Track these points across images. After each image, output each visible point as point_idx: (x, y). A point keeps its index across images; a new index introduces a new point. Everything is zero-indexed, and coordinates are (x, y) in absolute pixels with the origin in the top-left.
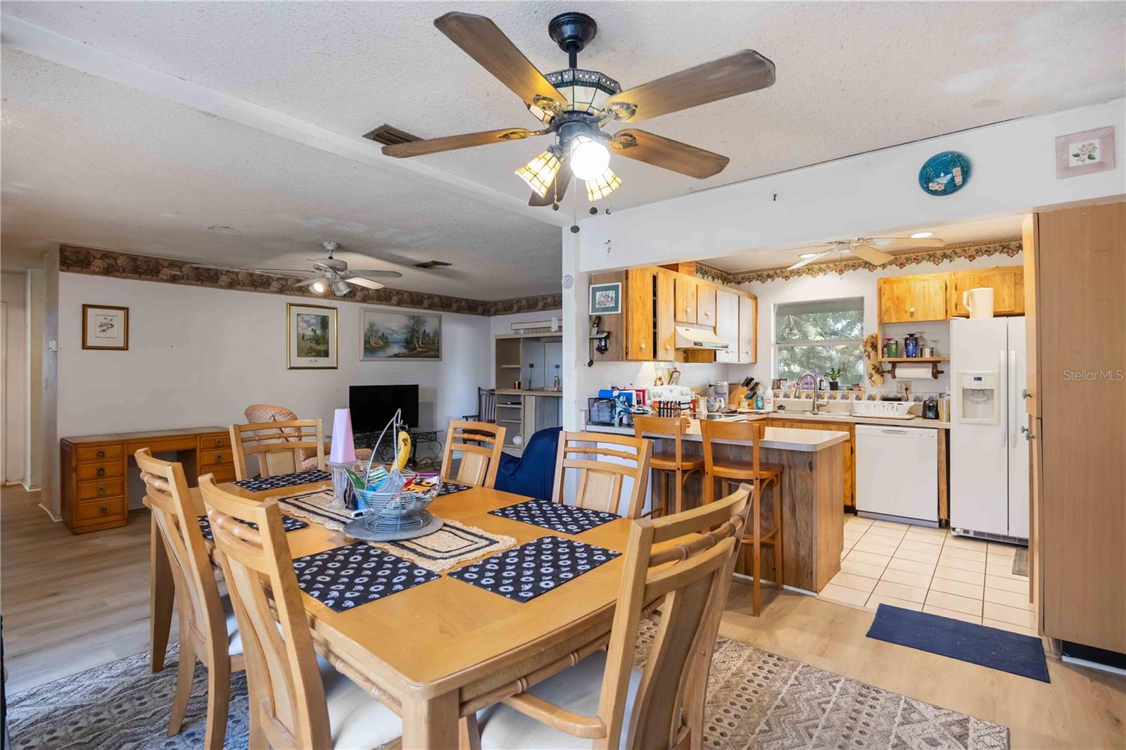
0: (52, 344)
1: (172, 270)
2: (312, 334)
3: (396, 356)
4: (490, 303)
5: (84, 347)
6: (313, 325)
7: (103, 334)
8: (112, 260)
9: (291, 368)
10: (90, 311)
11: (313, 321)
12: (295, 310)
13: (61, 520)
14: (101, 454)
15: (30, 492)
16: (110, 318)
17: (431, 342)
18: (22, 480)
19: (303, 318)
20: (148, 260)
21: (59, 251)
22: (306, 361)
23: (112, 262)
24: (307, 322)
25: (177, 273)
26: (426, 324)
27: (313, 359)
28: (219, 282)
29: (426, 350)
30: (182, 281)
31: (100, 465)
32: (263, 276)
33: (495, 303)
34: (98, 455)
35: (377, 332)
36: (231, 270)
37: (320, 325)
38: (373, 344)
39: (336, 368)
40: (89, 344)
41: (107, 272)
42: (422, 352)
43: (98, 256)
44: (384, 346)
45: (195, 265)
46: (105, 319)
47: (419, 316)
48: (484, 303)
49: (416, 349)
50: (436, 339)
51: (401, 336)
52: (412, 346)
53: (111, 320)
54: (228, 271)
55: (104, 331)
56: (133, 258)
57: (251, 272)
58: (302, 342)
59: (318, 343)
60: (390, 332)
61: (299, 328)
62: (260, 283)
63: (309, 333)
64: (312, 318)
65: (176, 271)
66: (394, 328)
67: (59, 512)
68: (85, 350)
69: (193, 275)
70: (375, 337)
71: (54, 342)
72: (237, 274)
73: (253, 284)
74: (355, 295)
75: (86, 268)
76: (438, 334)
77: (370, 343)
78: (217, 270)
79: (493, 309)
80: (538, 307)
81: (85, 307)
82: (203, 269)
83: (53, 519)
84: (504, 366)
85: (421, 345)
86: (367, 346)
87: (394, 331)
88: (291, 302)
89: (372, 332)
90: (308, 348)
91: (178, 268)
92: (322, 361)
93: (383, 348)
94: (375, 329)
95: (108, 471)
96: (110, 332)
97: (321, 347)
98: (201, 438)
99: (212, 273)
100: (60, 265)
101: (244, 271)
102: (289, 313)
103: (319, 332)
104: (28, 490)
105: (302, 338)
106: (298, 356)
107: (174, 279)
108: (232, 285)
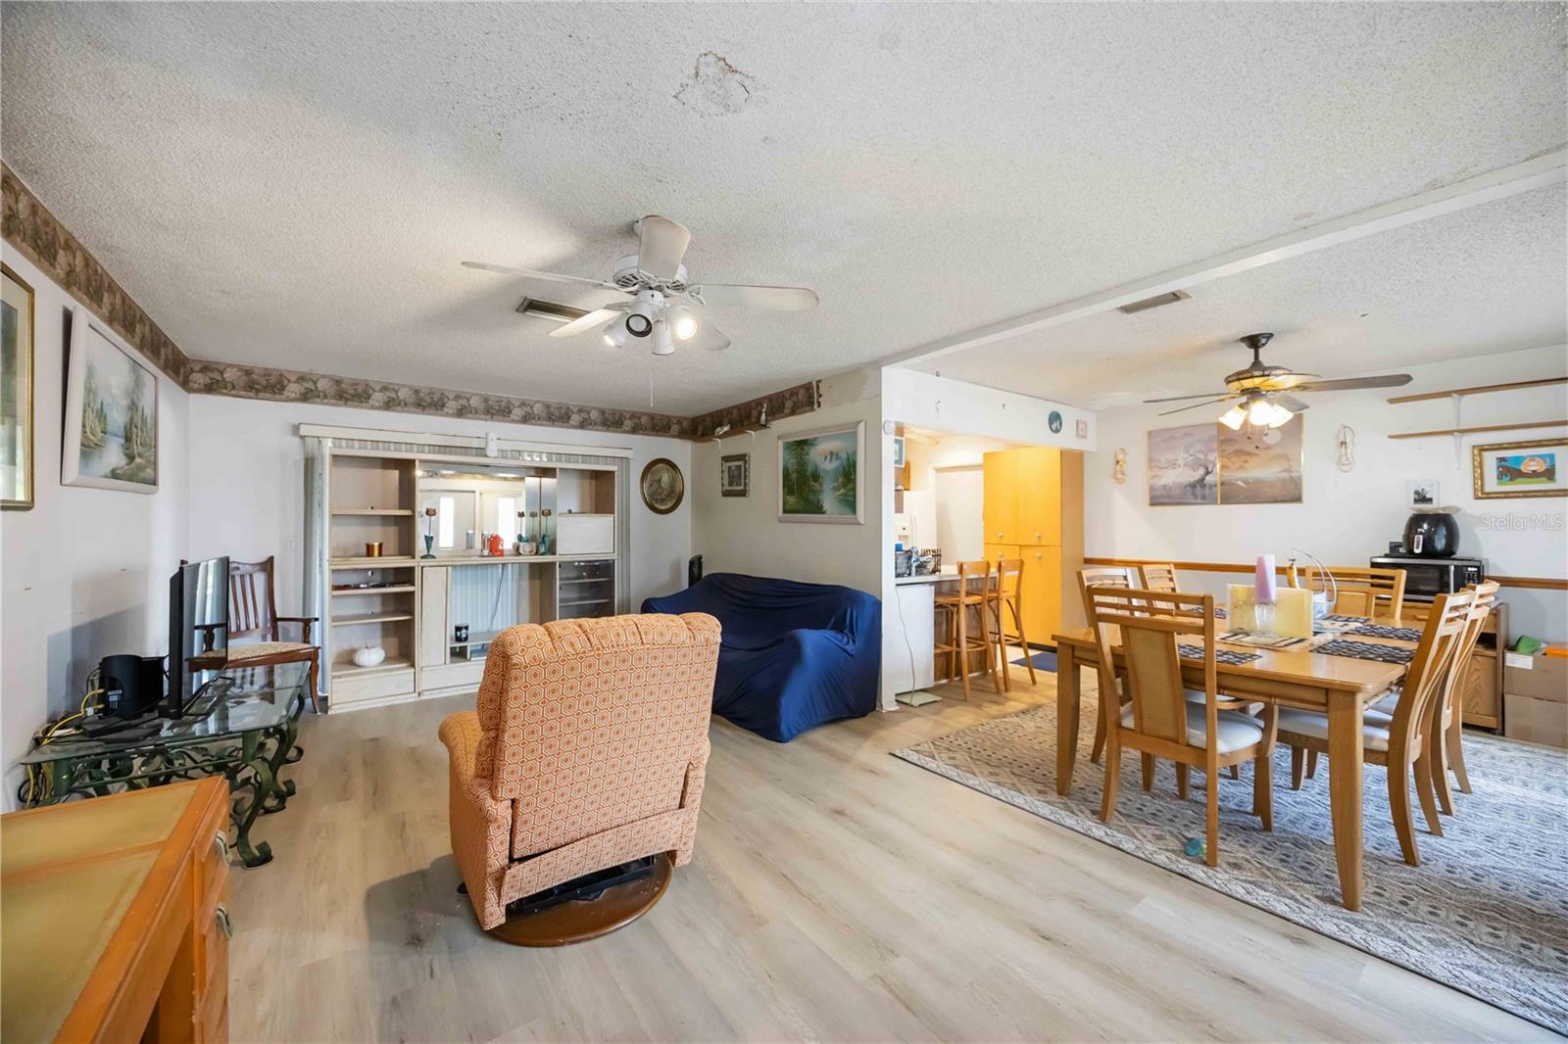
17: (148, 439)
26: (145, 391)
35: (95, 394)
38: (88, 430)
44: (102, 440)
47: (140, 366)
48: (185, 360)
49: (134, 457)
50: (153, 435)
51: (118, 418)
52: (131, 450)
60: (109, 400)
66: (114, 390)
70: (93, 411)
77: (85, 427)
79: (198, 379)
85: (140, 450)
86: (83, 439)
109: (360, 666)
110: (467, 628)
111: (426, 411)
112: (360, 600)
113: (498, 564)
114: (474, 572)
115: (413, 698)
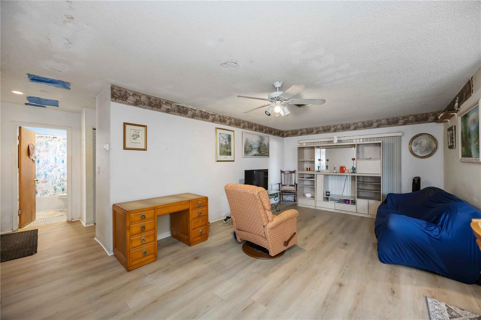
0: (106, 147)
1: (167, 106)
2: (225, 143)
3: (255, 155)
4: (284, 131)
5: (125, 148)
6: (225, 139)
7: (134, 141)
8: (138, 97)
9: (218, 161)
10: (127, 126)
11: (225, 137)
12: (219, 131)
13: (113, 254)
14: (143, 217)
15: (85, 227)
16: (137, 131)
17: (266, 148)
18: (80, 218)
19: (222, 136)
20: (156, 99)
21: (110, 89)
22: (223, 158)
23: (138, 98)
24: (223, 137)
25: (169, 108)
26: (265, 140)
27: (226, 156)
28: (188, 114)
29: (264, 152)
30: (172, 112)
31: (142, 224)
32: (206, 112)
33: (287, 132)
34: (142, 217)
35: (248, 143)
36: (193, 108)
37: (228, 139)
38: (247, 149)
39: (234, 161)
40: (127, 146)
41: (136, 104)
42: (263, 153)
43: (131, 94)
44: (251, 150)
45: (177, 104)
46: (135, 132)
47: (263, 136)
48: (282, 132)
49: (261, 152)
50: (268, 147)
51: (256, 146)
52: (260, 151)
53: (138, 132)
54: (192, 109)
55: (134, 139)
56: (149, 97)
57: (201, 110)
58: (221, 147)
59: (227, 149)
60: (253, 143)
61: (220, 141)
62: (204, 116)
63: (224, 143)
64: (225, 136)
65: (169, 107)
66: (254, 142)
67: (111, 248)
68: (124, 150)
69: (176, 109)
70: (248, 146)
71: (107, 145)
72: (195, 110)
73: (202, 116)
74: (240, 125)
75: (125, 101)
76: (268, 145)
77: (246, 149)
78: (187, 107)
79: (285, 134)
80: (298, 134)
81: (125, 124)
82: (181, 106)
83: (108, 253)
84: (300, 160)
85: (263, 150)
86: (245, 150)
87: (254, 144)
88: (218, 127)
89: (247, 143)
90: (224, 150)
91: (170, 105)
92: (229, 158)
93: (250, 151)
94: (248, 142)
95: (147, 227)
96: (138, 140)
97: (228, 151)
98: (192, 202)
99: (185, 109)
100: (111, 97)
101: (198, 109)
102: (216, 132)
103: (227, 143)
104: (85, 226)
105: (221, 145)
106: (220, 155)
107: (168, 111)
108: (193, 116)
109: (306, 197)
110: (329, 192)
111: (326, 132)
112: (310, 181)
113: (345, 175)
114: (338, 177)
115: (314, 208)
